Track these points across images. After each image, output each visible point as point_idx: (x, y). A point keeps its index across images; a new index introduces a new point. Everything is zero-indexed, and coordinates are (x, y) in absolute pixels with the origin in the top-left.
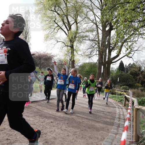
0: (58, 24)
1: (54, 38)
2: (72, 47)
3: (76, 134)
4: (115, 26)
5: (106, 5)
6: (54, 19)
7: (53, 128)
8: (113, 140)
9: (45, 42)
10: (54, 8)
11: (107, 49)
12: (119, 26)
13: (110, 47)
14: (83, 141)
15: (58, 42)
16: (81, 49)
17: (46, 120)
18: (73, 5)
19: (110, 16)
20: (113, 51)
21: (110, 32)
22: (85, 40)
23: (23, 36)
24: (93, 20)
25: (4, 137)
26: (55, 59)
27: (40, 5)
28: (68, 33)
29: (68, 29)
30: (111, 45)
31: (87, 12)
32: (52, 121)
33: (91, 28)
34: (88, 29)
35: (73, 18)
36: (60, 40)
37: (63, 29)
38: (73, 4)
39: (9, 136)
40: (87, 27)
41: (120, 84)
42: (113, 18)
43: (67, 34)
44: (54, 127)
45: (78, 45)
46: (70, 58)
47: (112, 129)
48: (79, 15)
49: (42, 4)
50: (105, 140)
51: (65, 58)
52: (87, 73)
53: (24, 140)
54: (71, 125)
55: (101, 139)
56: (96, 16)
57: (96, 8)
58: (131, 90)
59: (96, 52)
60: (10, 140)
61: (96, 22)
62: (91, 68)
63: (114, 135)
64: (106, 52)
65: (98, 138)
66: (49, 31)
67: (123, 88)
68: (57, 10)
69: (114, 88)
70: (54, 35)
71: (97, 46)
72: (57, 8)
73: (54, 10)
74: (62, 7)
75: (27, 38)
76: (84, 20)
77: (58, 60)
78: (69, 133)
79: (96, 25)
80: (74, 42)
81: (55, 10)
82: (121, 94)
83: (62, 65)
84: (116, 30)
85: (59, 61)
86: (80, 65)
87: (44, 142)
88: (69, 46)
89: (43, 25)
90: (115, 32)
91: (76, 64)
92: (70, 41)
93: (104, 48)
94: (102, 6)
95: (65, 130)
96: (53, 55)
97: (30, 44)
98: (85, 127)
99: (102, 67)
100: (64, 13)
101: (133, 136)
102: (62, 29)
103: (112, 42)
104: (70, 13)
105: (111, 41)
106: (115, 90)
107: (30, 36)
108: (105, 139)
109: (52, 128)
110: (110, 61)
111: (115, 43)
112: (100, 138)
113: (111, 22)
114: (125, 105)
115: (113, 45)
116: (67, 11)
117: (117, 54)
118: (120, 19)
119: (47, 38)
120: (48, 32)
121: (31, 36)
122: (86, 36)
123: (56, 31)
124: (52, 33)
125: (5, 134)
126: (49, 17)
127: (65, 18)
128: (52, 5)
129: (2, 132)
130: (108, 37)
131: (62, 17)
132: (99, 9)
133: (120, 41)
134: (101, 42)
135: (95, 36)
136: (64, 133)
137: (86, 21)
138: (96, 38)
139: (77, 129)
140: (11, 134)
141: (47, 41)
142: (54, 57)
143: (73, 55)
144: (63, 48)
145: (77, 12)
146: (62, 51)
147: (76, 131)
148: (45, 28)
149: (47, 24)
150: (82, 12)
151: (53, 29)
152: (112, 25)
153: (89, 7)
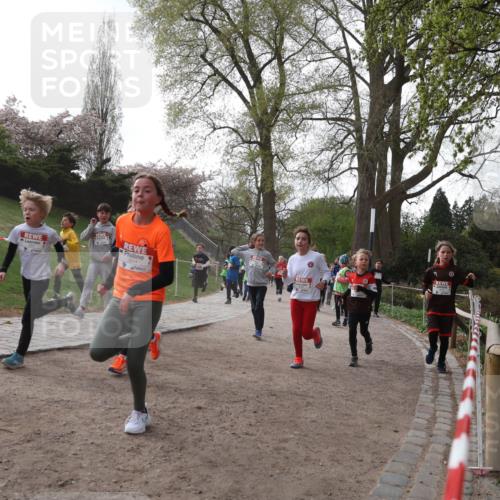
0: (216, 65)
1: (201, 114)
2: (265, 144)
3: (284, 449)
4: (414, 68)
6: (201, 50)
7: (206, 428)
8: (414, 468)
10: (199, 10)
11: (389, 149)
13: (398, 141)
14: (309, 472)
15: (215, 129)
16: (296, 152)
17: (181, 400)
19: (396, 34)
20: (409, 154)
21: (398, 91)
22: (311, 119)
23: (93, 112)
24: (338, 49)
25: (36, 462)
26: (207, 189)
28: (252, 97)
29: (252, 83)
30: (402, 137)
31: (317, 20)
32: (202, 405)
33: (330, 76)
34: (319, 81)
35: (269, 44)
36: (225, 120)
37: (232, 81)
39: (53, 460)
40: (317, 76)
42: (409, 41)
43: (248, 99)
44: (207, 424)
45: (285, 137)
46: (259, 184)
47: (408, 429)
48: (287, 31)
50: (387, 467)
51: (242, 184)
53: (107, 470)
54: (266, 418)
55: (373, 462)
56: (349, 32)
58: (476, 291)
59: (349, 161)
60: (57, 471)
61: (349, 55)
62: (334, 218)
63: (420, 450)
64: (386, 159)
65: (361, 461)
66: (183, 92)
68: (211, 18)
69: (415, 285)
70: (203, 104)
71: (353, 141)
72: (210, 9)
73: (201, 19)
74: (226, 6)
75: (109, 118)
76: (306, 49)
77: (217, 190)
78: (259, 445)
79: (349, 64)
80: (271, 127)
81: (203, 16)
83: (231, 207)
84: (418, 80)
85: (221, 196)
86: (293, 208)
87: (175, 475)
88: (254, 142)
89: (161, 69)
90: (414, 89)
91: (282, 204)
92: (258, 126)
93: (378, 146)
95: (247, 434)
96: (200, 173)
97: (120, 139)
99: (373, 212)
100: (235, 26)
101: (484, 452)
102: (231, 85)
103: (406, 124)
104: (257, 25)
105: (401, 120)
106: (418, 292)
107: (117, 111)
108: (385, 462)
109: (201, 429)
110: (401, 191)
111: (418, 128)
112: (369, 460)
113: (403, 53)
114: (453, 345)
115: (409, 134)
116: (246, 17)
117: (423, 167)
118: (433, 41)
119: (177, 114)
120: (177, 94)
122: (315, 107)
123: (207, 89)
124: (196, 99)
125: (39, 451)
126: (182, 43)
127: (240, 43)
129: (30, 445)
130: (391, 108)
131: (228, 40)
132: (359, 8)
133: (433, 122)
134: (366, 127)
135: (345, 106)
136: (244, 445)
137: (312, 53)
138: (349, 111)
139: (287, 430)
140: (61, 450)
141: (176, 127)
142: (205, 180)
143: (269, 175)
144: (235, 149)
145: (280, 21)
146: (231, 161)
147: (286, 436)
148: (169, 83)
149: (177, 68)
150: (299, 21)
151: (200, 85)
152: (406, 64)
153: (324, 3)
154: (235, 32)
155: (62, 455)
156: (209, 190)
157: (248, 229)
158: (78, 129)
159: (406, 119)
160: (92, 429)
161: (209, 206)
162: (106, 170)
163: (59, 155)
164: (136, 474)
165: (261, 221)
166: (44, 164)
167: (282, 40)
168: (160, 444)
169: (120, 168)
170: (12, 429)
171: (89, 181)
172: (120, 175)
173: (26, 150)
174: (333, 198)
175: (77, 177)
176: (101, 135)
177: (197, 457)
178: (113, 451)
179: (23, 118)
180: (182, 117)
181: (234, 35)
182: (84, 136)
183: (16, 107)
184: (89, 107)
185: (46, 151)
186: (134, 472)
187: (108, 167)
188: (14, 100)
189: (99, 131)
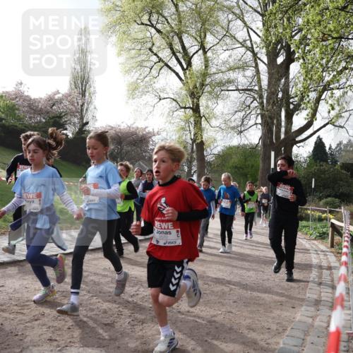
0: (160, 55)
1: (150, 89)
2: (196, 109)
3: (215, 322)
4: (298, 52)
5: (274, 2)
6: (149, 45)
8: (306, 333)
9: (131, 101)
10: (147, 18)
12: (310, 51)
13: (288, 104)
14: (233, 338)
15: (160, 99)
16: (218, 113)
18: (194, 7)
19: (285, 29)
20: (297, 112)
21: (288, 69)
22: (227, 90)
23: (76, 90)
24: (245, 41)
26: (156, 141)
27: (114, 12)
28: (185, 77)
29: (185, 67)
30: (291, 100)
31: (229, 22)
33: (240, 60)
34: (232, 64)
35: (196, 39)
36: (167, 93)
37: (171, 66)
38: (193, 4)
39: (53, 332)
40: (230, 60)
41: (318, 194)
42: (293, 34)
43: (183, 78)
45: (210, 103)
46: (192, 137)
47: (302, 305)
48: (209, 30)
49: (117, 9)
50: (287, 333)
51: (179, 137)
52: (236, 172)
53: (91, 339)
55: (277, 330)
56: (252, 29)
57: (251, 9)
58: (346, 207)
59: (255, 119)
60: (56, 340)
61: (252, 45)
62: (245, 159)
63: (310, 320)
64: (280, 116)
65: (269, 329)
66: (137, 75)
67: (327, 204)
68: (155, 23)
70: (152, 83)
71: (257, 104)
72: (155, 17)
73: (149, 23)
74: (166, 15)
75: (87, 94)
76: (222, 42)
79: (253, 51)
80: (200, 96)
81: (150, 21)
82: (320, 220)
84: (301, 61)
86: (216, 153)
88: (188, 108)
89: (122, 59)
90: (298, 67)
91: (208, 150)
92: (191, 97)
93: (275, 108)
94: (266, 5)
96: (151, 130)
97: (95, 108)
98: (235, 302)
99: (273, 153)
100: (173, 28)
102: (170, 68)
103: (293, 91)
104: (187, 27)
105: (290, 89)
106: (307, 209)
107: (92, 89)
108: (286, 330)
110: (292, 139)
111: (302, 94)
112: (275, 328)
113: (289, 43)
114: (332, 246)
115: (296, 99)
116: (180, 22)
117: (306, 121)
118: (311, 33)
119: (134, 90)
120: (135, 76)
122: (229, 82)
123: (154, 72)
124: (147, 79)
125: (43, 327)
126: (136, 40)
127: (176, 39)
128: (143, 9)
129: (38, 322)
130: (283, 80)
131: (168, 37)
132: (258, 12)
133: (312, 89)
134: (266, 95)
135: (251, 80)
137: (226, 44)
138: (254, 84)
139: (216, 309)
140: (59, 326)
141: (134, 99)
142: (154, 135)
143: (199, 130)
144: (175, 113)
145: (203, 24)
146: (172, 121)
148: (127, 68)
149: (133, 58)
150: (217, 23)
151: (149, 70)
152: (292, 50)
153: (233, 10)
154: (172, 31)
155: (60, 329)
156: (158, 142)
157: (186, 169)
158: (66, 102)
159: (294, 88)
162: (85, 131)
163: (52, 120)
164: (112, 342)
165: (195, 163)
166: (43, 127)
167: (205, 36)
168: (128, 320)
169: (96, 128)
170: (25, 311)
171: (74, 138)
173: (30, 118)
174: (244, 145)
175: (66, 136)
176: (82, 106)
179: (27, 96)
180: (137, 92)
181: (171, 34)
182: (71, 107)
183: (23, 89)
184: (73, 87)
185: (44, 118)
186: (110, 340)
187: (87, 128)
188: (21, 84)
189: (80, 103)
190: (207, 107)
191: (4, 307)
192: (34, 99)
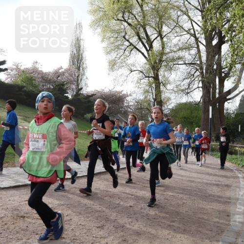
0: (131, 41)
1: (124, 64)
2: (156, 78)
3: (173, 226)
4: (228, 36)
5: (209, 2)
6: (123, 34)
7: (134, 216)
8: (238, 234)
9: (111, 73)
10: (122, 15)
11: (217, 77)
12: (235, 35)
13: (221, 73)
15: (132, 71)
16: (171, 80)
18: (153, 7)
19: (218, 20)
20: (227, 79)
21: (220, 48)
22: (178, 64)
23: (73, 66)
24: (189, 30)
26: (129, 100)
27: (98, 12)
28: (149, 55)
29: (148, 49)
30: (223, 70)
31: (178, 17)
32: (132, 205)
33: (186, 43)
34: (181, 46)
35: (155, 29)
36: (136, 67)
37: (139, 48)
38: (153, 5)
40: (180, 43)
41: (243, 135)
42: (224, 24)
43: (147, 56)
44: (135, 214)
45: (166, 73)
46: (154, 97)
47: (234, 215)
48: (164, 23)
49: (101, 10)
50: (224, 234)
51: (146, 97)
52: (185, 121)
53: (88, 237)
54: (163, 211)
55: (217, 231)
56: (194, 21)
57: (193, 7)
59: (198, 84)
61: (194, 32)
62: (191, 112)
63: (241, 225)
64: (215, 82)
65: (212, 231)
66: (115, 54)
68: (127, 19)
69: (233, 143)
70: (126, 60)
71: (199, 74)
73: (123, 19)
74: (134, 13)
75: (81, 69)
76: (174, 30)
77: (134, 101)
78: (161, 224)
79: (195, 37)
80: (159, 69)
83: (141, 109)
84: (230, 42)
85: (136, 104)
86: (171, 108)
87: (120, 240)
88: (151, 77)
89: (105, 44)
90: (228, 47)
91: (166, 106)
92: (152, 69)
93: (211, 76)
94: (204, 4)
95: (155, 219)
96: (126, 93)
97: (87, 78)
98: (187, 212)
99: (211, 108)
100: (139, 22)
102: (138, 50)
103: (225, 64)
104: (149, 21)
105: (222, 63)
106: (235, 146)
107: (84, 65)
108: (224, 231)
109: (132, 216)
110: (224, 97)
111: (231, 66)
112: (215, 231)
113: (221, 30)
115: (227, 69)
116: (144, 17)
117: (234, 85)
118: (236, 23)
119: (113, 65)
120: (113, 55)
121: (87, 65)
122: (179, 58)
123: (127, 53)
124: (122, 57)
126: (114, 31)
127: (142, 30)
128: (119, 10)
130: (217, 57)
131: (136, 28)
132: (198, 10)
133: (238, 62)
134: (205, 67)
135: (194, 57)
136: (153, 224)
137: (177, 32)
138: (197, 60)
139: (174, 216)
140: (66, 228)
141: (113, 71)
142: (128, 96)
143: (158, 92)
144: (142, 81)
145: (160, 19)
146: (140, 87)
147: (173, 219)
148: (108, 50)
149: (112, 43)
150: (170, 18)
151: (123, 51)
152: (223, 35)
153: (181, 8)
154: (139, 24)
155: (66, 230)
156: (130, 101)
158: (66, 74)
159: (225, 62)
160: (80, 217)
161: (131, 109)
162: (81, 94)
163: (58, 87)
167: (162, 27)
168: (113, 224)
169: (87, 92)
171: (73, 99)
172: (87, 95)
173: (43, 86)
174: (190, 102)
175: (67, 97)
176: (78, 77)
177: (131, 230)
178: (90, 228)
179: (41, 71)
180: (115, 66)
181: (138, 26)
182: (70, 78)
183: (37, 66)
184: (71, 64)
185: (53, 86)
186: (101, 238)
187: (81, 92)
188: (37, 62)
189: (77, 75)
190: (164, 76)
191: (28, 215)
192: (46, 73)
